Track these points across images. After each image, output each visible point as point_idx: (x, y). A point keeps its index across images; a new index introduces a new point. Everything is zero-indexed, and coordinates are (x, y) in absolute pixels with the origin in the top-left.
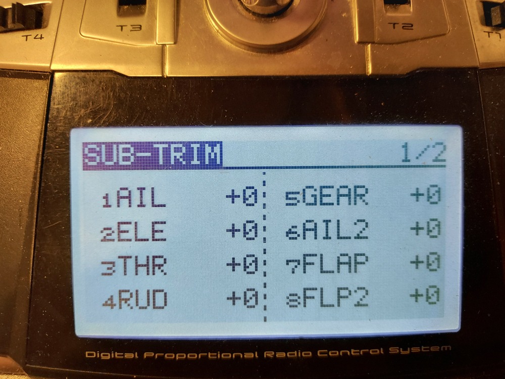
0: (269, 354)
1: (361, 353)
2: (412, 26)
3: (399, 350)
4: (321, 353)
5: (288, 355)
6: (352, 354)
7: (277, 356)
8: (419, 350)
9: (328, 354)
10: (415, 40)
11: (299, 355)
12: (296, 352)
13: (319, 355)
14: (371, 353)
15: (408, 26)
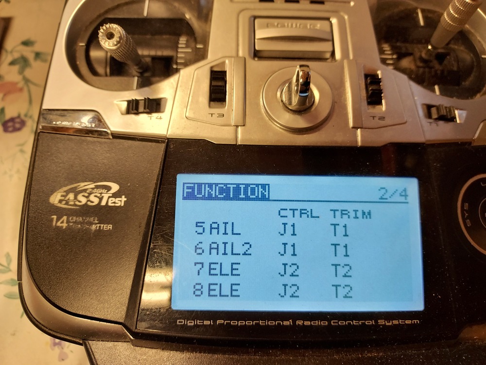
0: (299, 322)
1: (360, 323)
2: (384, 118)
3: (385, 322)
4: (334, 323)
5: (312, 324)
6: (354, 324)
7: (305, 324)
8: (398, 323)
9: (338, 323)
10: (386, 126)
11: (320, 324)
12: (317, 322)
13: (332, 324)
14: (366, 323)
15: (382, 118)
